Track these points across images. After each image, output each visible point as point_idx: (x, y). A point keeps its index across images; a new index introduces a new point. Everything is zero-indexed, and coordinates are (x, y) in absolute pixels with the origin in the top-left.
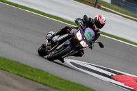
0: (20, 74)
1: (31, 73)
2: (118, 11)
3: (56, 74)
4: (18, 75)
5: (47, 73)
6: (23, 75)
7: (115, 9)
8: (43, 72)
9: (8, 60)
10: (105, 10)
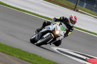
0: (21, 58)
1: (29, 57)
2: (90, 13)
3: (47, 58)
4: (20, 58)
5: (41, 57)
6: (23, 58)
7: (88, 12)
8: (37, 56)
9: (13, 48)
10: (81, 13)
